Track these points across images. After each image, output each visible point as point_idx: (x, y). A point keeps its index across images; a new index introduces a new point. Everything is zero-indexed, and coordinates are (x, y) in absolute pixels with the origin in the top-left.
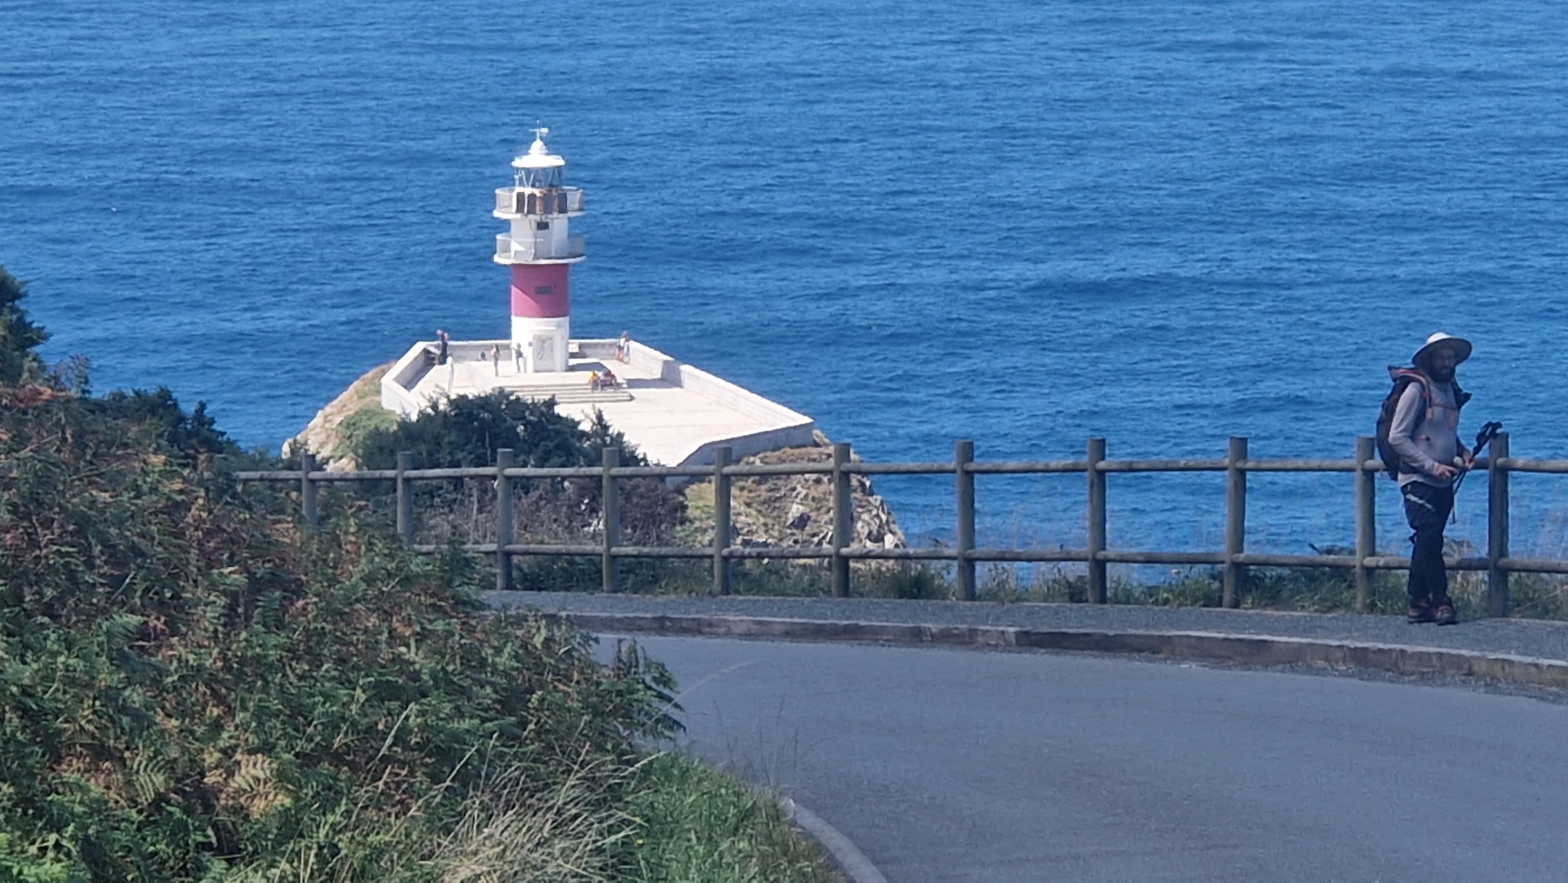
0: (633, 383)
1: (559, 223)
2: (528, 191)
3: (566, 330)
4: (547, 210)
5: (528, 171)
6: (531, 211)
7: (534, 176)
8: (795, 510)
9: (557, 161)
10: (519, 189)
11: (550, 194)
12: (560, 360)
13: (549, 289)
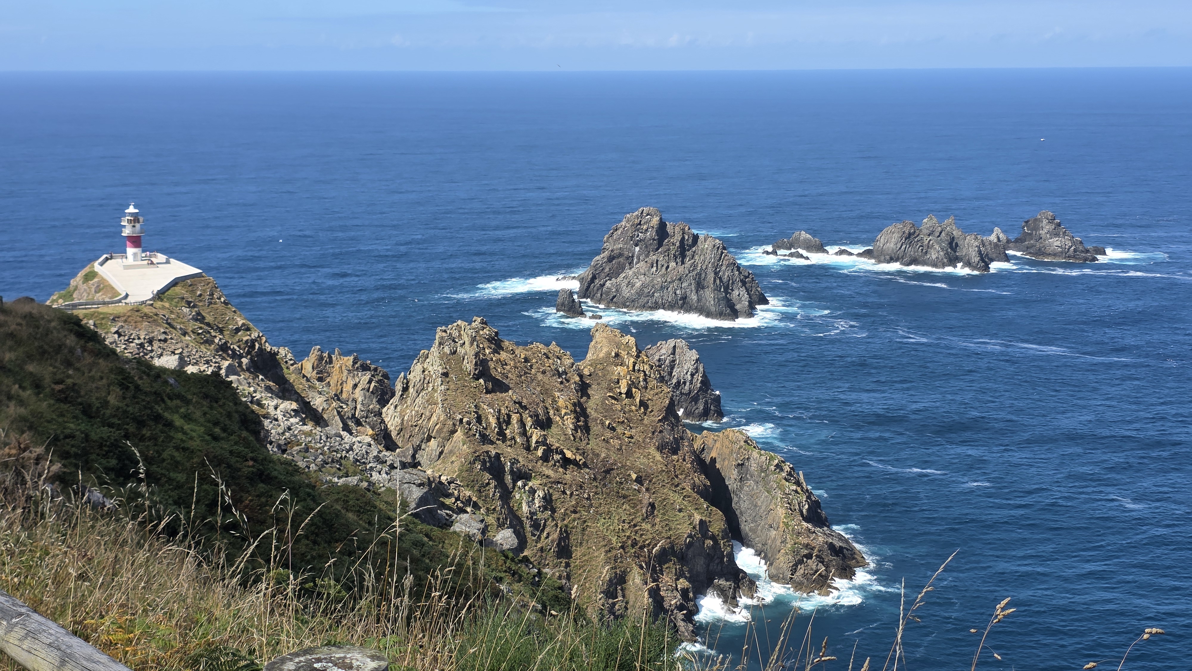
0: (158, 263)
1: (138, 226)
2: (130, 218)
3: (140, 251)
4: (135, 223)
6: (131, 223)
7: (131, 214)
8: (199, 293)
10: (127, 218)
11: (135, 218)
12: (139, 258)
13: (136, 241)
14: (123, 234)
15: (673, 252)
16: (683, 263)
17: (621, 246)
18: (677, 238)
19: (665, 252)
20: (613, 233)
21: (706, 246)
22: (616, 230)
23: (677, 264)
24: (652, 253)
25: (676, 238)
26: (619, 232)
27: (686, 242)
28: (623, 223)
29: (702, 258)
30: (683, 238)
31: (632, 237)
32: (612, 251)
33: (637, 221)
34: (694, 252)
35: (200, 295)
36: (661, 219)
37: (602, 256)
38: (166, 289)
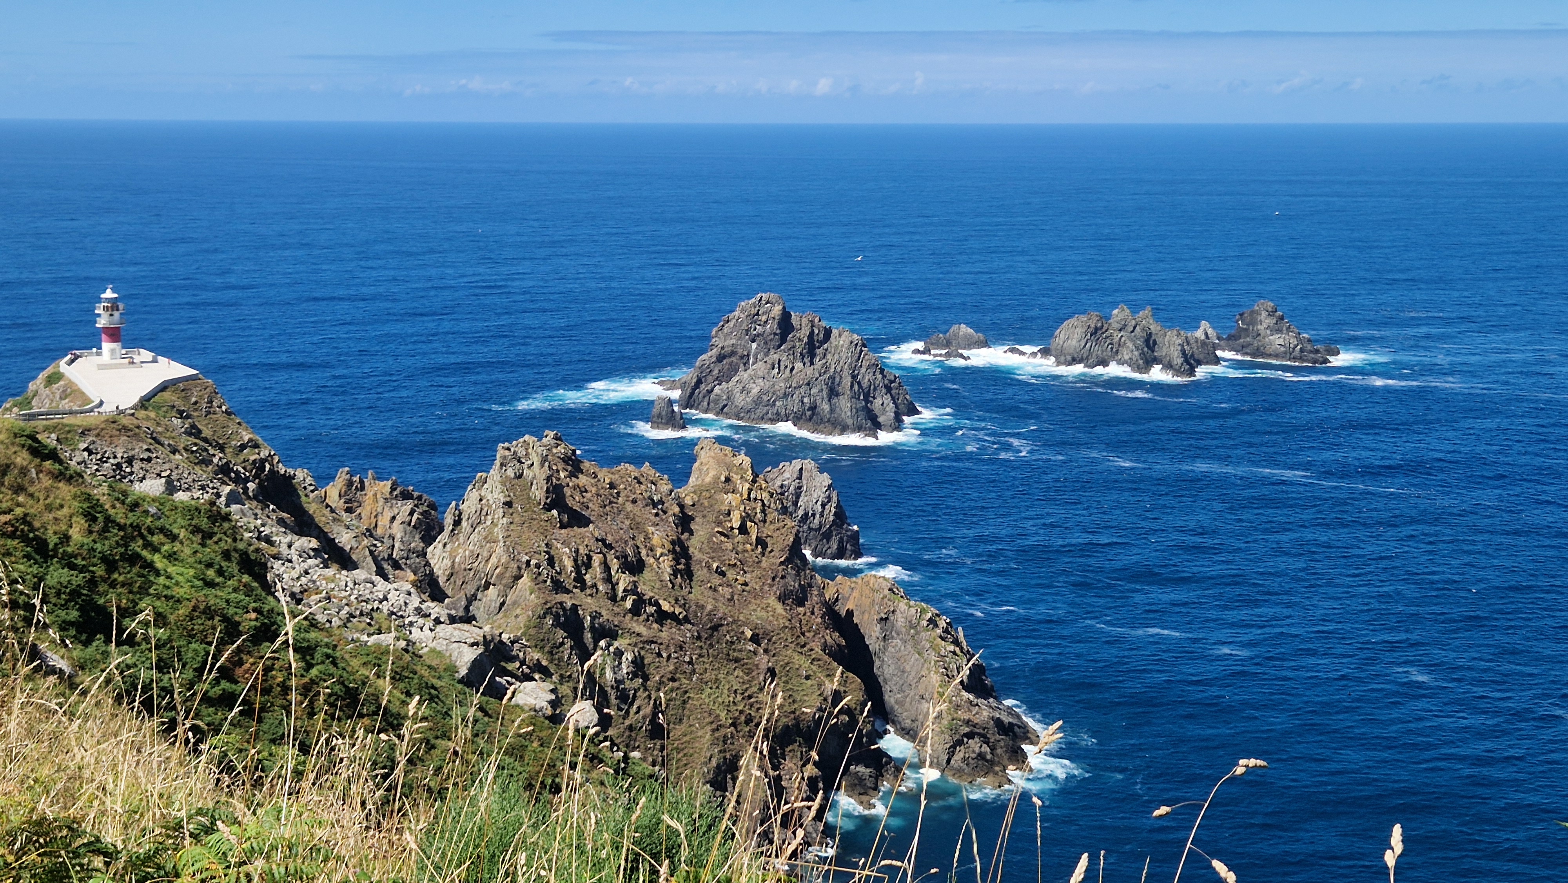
0: (143, 362)
1: (117, 314)
2: (106, 304)
3: (120, 347)
4: (113, 310)
5: (106, 299)
6: (108, 311)
8: (194, 399)
9: (116, 295)
10: (103, 304)
11: (113, 306)
12: (118, 356)
13: (114, 334)
14: (97, 325)
15: (799, 350)
16: (812, 363)
17: (734, 341)
18: (805, 332)
19: (790, 349)
20: (723, 326)
22: (728, 321)
23: (804, 365)
24: (772, 351)
25: (803, 331)
26: (731, 324)
27: (816, 338)
28: (736, 313)
29: (836, 357)
30: (812, 333)
31: (747, 331)
32: (722, 348)
33: (754, 311)
34: (826, 350)
35: (196, 403)
36: (784, 308)
37: (709, 354)
38: (152, 394)
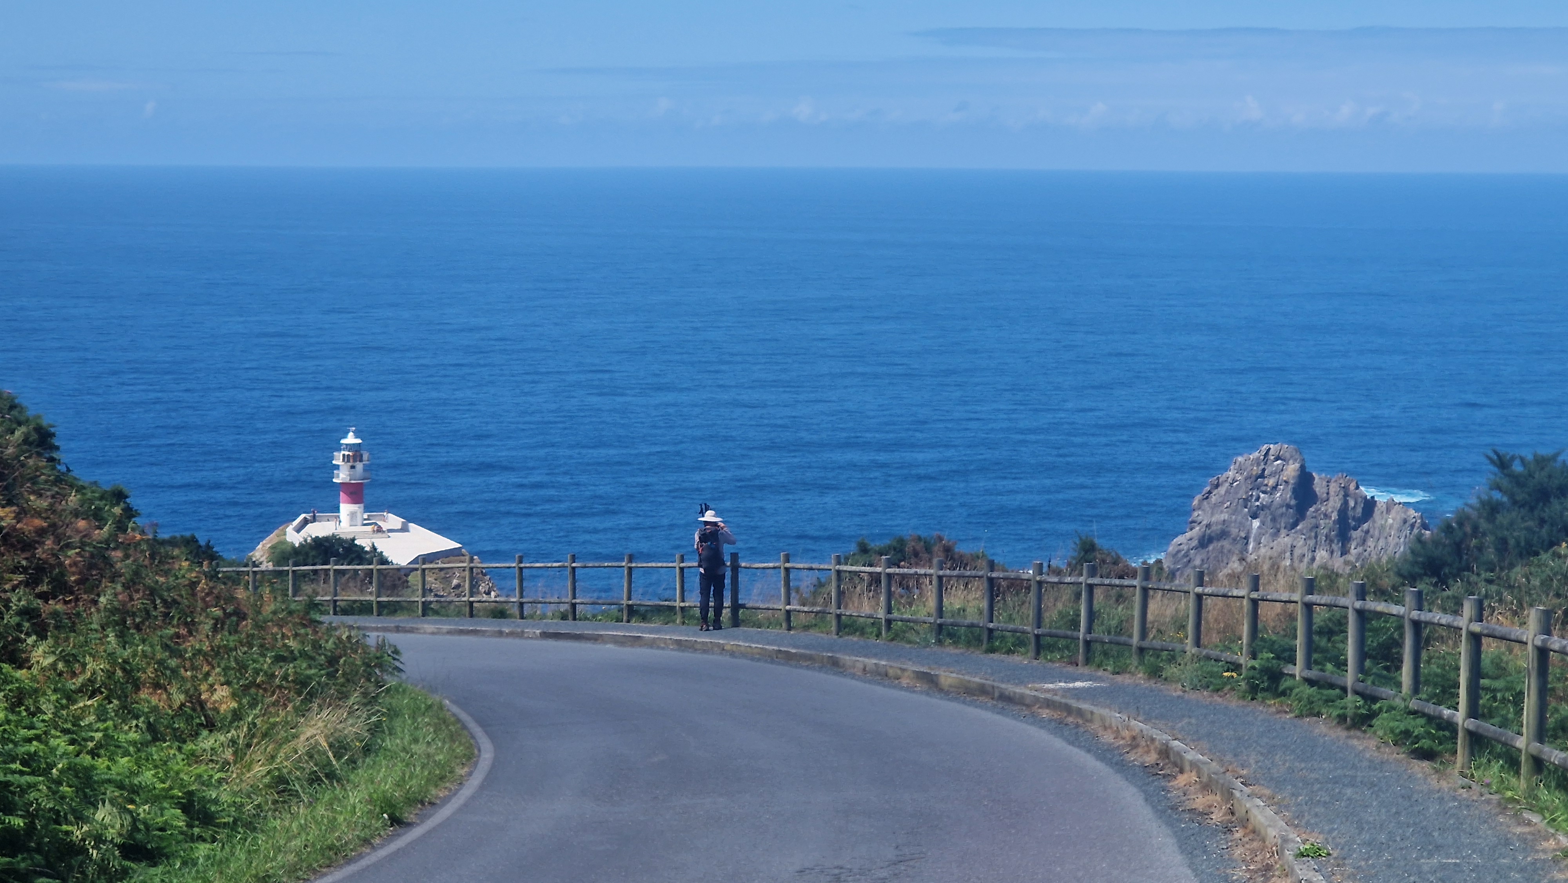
0: (390, 531)
1: (359, 466)
2: (347, 453)
3: (362, 510)
4: (355, 461)
5: (347, 445)
6: (348, 461)
7: (350, 447)
8: (455, 582)
9: (359, 441)
10: (343, 452)
11: (356, 454)
12: (359, 521)
13: (355, 493)
14: (334, 480)
15: (1325, 531)
16: (1344, 552)
17: (1225, 516)
18: (1335, 503)
19: (1311, 530)
20: (1210, 492)
21: (1390, 521)
22: (1217, 486)
23: (1332, 552)
24: (1283, 532)
25: (1331, 503)
26: (1222, 490)
27: (1350, 513)
28: (1231, 474)
29: (1381, 543)
30: (1346, 503)
31: (1246, 500)
32: (1208, 526)
33: (1256, 470)
34: (1367, 532)
35: (458, 586)
36: (1302, 468)
37: (1188, 535)
